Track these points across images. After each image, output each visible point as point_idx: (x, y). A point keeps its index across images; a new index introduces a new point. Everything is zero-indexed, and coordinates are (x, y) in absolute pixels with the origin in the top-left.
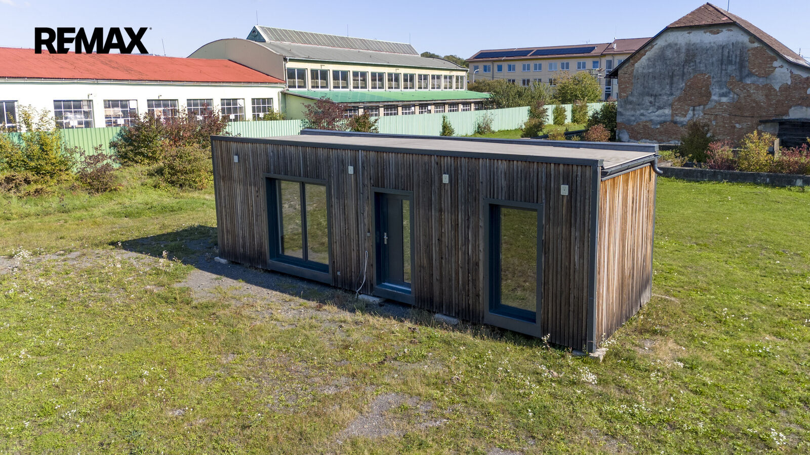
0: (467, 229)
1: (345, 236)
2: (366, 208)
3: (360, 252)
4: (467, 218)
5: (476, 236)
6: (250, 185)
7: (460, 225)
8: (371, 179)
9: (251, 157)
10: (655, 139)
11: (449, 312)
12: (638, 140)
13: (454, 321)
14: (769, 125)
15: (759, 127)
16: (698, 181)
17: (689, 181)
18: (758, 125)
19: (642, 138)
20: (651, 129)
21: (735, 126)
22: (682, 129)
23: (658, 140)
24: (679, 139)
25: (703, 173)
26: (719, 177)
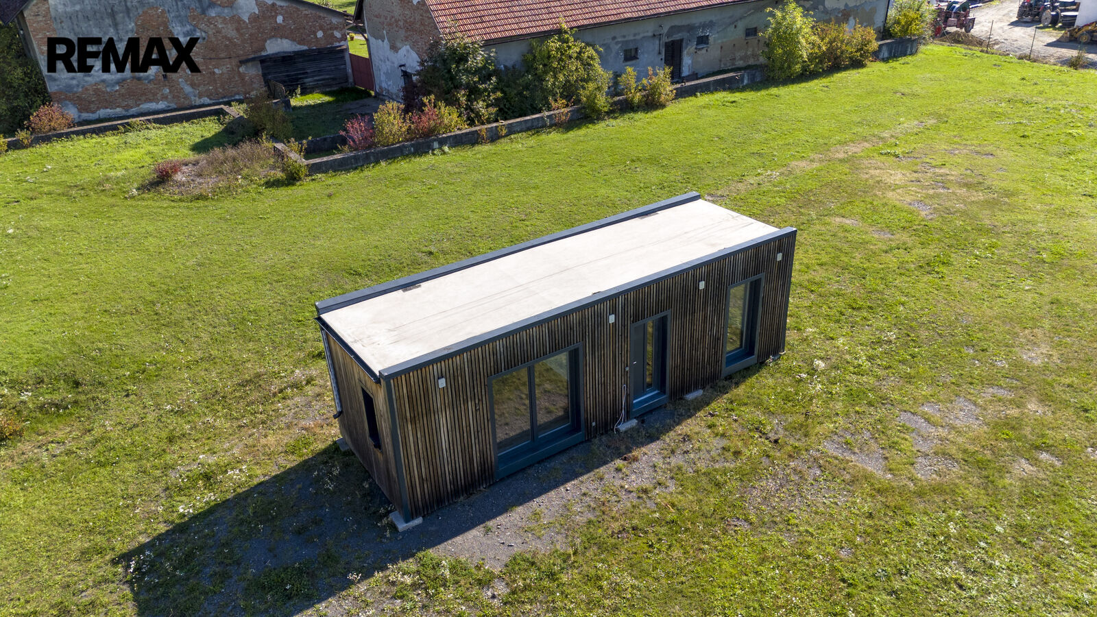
1: (600, 385)
2: (625, 347)
3: (617, 390)
6: (466, 401)
8: (630, 317)
9: (467, 369)
10: (118, 107)
11: (696, 388)
12: (93, 112)
13: (699, 393)
14: (250, 64)
15: (241, 70)
16: (356, 168)
17: (348, 171)
18: (239, 67)
19: (98, 108)
20: (107, 92)
21: (214, 72)
22: (151, 86)
23: (123, 107)
24: (151, 101)
25: (356, 158)
26: (372, 158)
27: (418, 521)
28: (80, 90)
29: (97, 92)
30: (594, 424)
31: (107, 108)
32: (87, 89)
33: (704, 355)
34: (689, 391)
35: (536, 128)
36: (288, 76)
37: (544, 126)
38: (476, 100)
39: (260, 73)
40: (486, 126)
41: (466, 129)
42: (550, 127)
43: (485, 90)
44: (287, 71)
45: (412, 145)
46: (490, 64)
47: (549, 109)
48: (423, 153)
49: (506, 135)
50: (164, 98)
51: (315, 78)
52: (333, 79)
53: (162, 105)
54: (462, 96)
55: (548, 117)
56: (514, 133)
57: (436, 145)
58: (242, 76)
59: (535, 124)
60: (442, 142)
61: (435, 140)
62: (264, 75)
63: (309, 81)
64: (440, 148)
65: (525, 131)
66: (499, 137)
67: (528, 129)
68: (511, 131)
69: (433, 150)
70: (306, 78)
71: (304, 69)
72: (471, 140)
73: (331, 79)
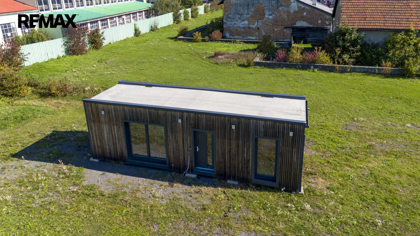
0: (244, 147)
1: (176, 149)
2: (189, 138)
3: (185, 156)
4: (244, 143)
5: (248, 150)
6: (114, 125)
7: (240, 145)
8: (191, 125)
9: (113, 112)
10: (241, 36)
11: (234, 179)
12: (233, 36)
13: (236, 183)
14: (288, 29)
15: (284, 30)
16: (273, 68)
17: (270, 68)
18: (284, 29)
19: (235, 35)
20: (239, 31)
21: (275, 30)
22: (253, 31)
23: (242, 37)
24: (251, 36)
25: (275, 64)
26: (282, 66)
27: (97, 160)
28: (232, 28)
29: (237, 30)
30: (173, 165)
31: (238, 36)
32: (234, 29)
33: (238, 164)
34: (230, 179)
35: (368, 73)
36: (301, 36)
37: (374, 73)
38: (345, 54)
39: (291, 33)
40: (340, 65)
41: (331, 64)
42: (378, 74)
43: (352, 50)
44: (301, 34)
45: (301, 65)
46: (359, 39)
47: (379, 66)
48: (304, 69)
49: (349, 72)
50: (256, 36)
51: (312, 39)
52: (320, 40)
53: (254, 38)
54: (338, 50)
55: (378, 69)
56: (356, 72)
57: (312, 67)
58: (284, 33)
59: (370, 71)
60: (316, 67)
61: (312, 65)
62: (292, 34)
63: (309, 39)
64: (313, 69)
65: (362, 73)
66: (346, 72)
67: (365, 72)
68: (353, 70)
69: (310, 69)
70: (308, 38)
71: (309, 34)
72: (331, 69)
73: (318, 40)
